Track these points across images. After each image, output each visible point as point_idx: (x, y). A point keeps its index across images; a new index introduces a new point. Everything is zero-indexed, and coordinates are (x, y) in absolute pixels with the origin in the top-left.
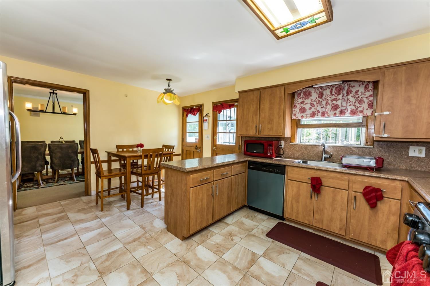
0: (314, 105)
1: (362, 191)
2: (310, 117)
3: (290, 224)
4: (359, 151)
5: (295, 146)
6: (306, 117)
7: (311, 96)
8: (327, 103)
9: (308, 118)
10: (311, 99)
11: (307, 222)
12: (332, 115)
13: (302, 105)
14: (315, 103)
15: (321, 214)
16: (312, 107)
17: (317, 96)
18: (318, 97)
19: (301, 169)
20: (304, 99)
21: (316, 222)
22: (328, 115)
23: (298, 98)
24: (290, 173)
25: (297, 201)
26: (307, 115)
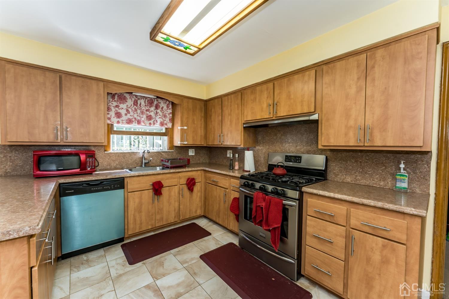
0: (129, 112)
1: (185, 183)
2: (127, 124)
3: (132, 241)
4: (166, 155)
5: (110, 155)
6: (122, 123)
7: (127, 102)
8: (142, 113)
9: (125, 124)
10: (127, 105)
11: (150, 227)
12: (148, 124)
13: (117, 109)
14: (130, 110)
15: (161, 213)
16: (128, 113)
17: (132, 103)
18: (133, 105)
19: (141, 178)
20: (119, 103)
21: (158, 223)
22: (145, 124)
23: (113, 100)
24: (131, 185)
25: (140, 212)
26: (122, 120)
